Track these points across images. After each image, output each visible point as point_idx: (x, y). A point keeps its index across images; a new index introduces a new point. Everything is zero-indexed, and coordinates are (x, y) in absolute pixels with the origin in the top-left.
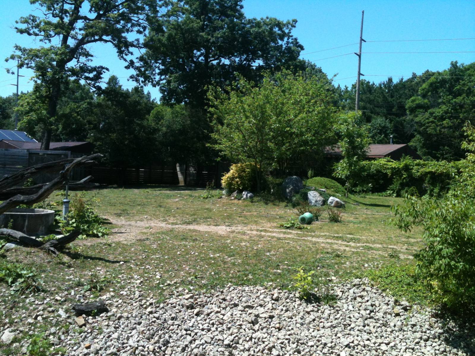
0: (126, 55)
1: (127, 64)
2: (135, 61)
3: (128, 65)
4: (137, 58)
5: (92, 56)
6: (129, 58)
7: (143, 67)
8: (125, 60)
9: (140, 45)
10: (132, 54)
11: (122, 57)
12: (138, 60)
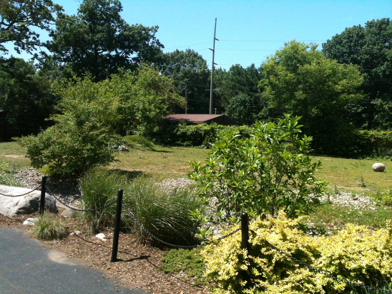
0: (32, 50)
1: (32, 56)
2: (39, 54)
3: (34, 57)
4: (40, 53)
5: (8, 51)
6: (34, 52)
7: (44, 58)
8: (31, 53)
9: (40, 44)
10: (36, 49)
11: (29, 51)
12: (40, 54)
